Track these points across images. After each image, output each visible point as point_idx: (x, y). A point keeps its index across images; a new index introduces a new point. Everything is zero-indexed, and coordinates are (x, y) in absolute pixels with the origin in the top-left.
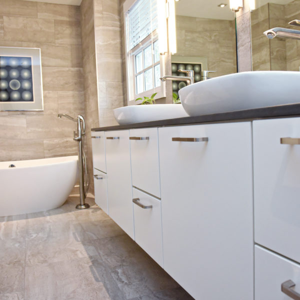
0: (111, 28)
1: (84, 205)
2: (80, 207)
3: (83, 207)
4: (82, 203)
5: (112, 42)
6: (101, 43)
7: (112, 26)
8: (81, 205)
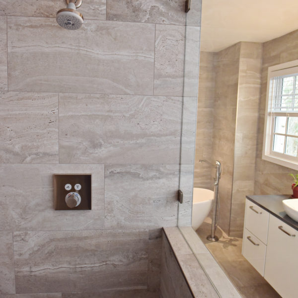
0: (252, 85)
1: (214, 237)
2: (210, 239)
3: (214, 240)
4: (213, 236)
5: (252, 98)
6: (242, 99)
7: (254, 84)
8: (211, 237)
